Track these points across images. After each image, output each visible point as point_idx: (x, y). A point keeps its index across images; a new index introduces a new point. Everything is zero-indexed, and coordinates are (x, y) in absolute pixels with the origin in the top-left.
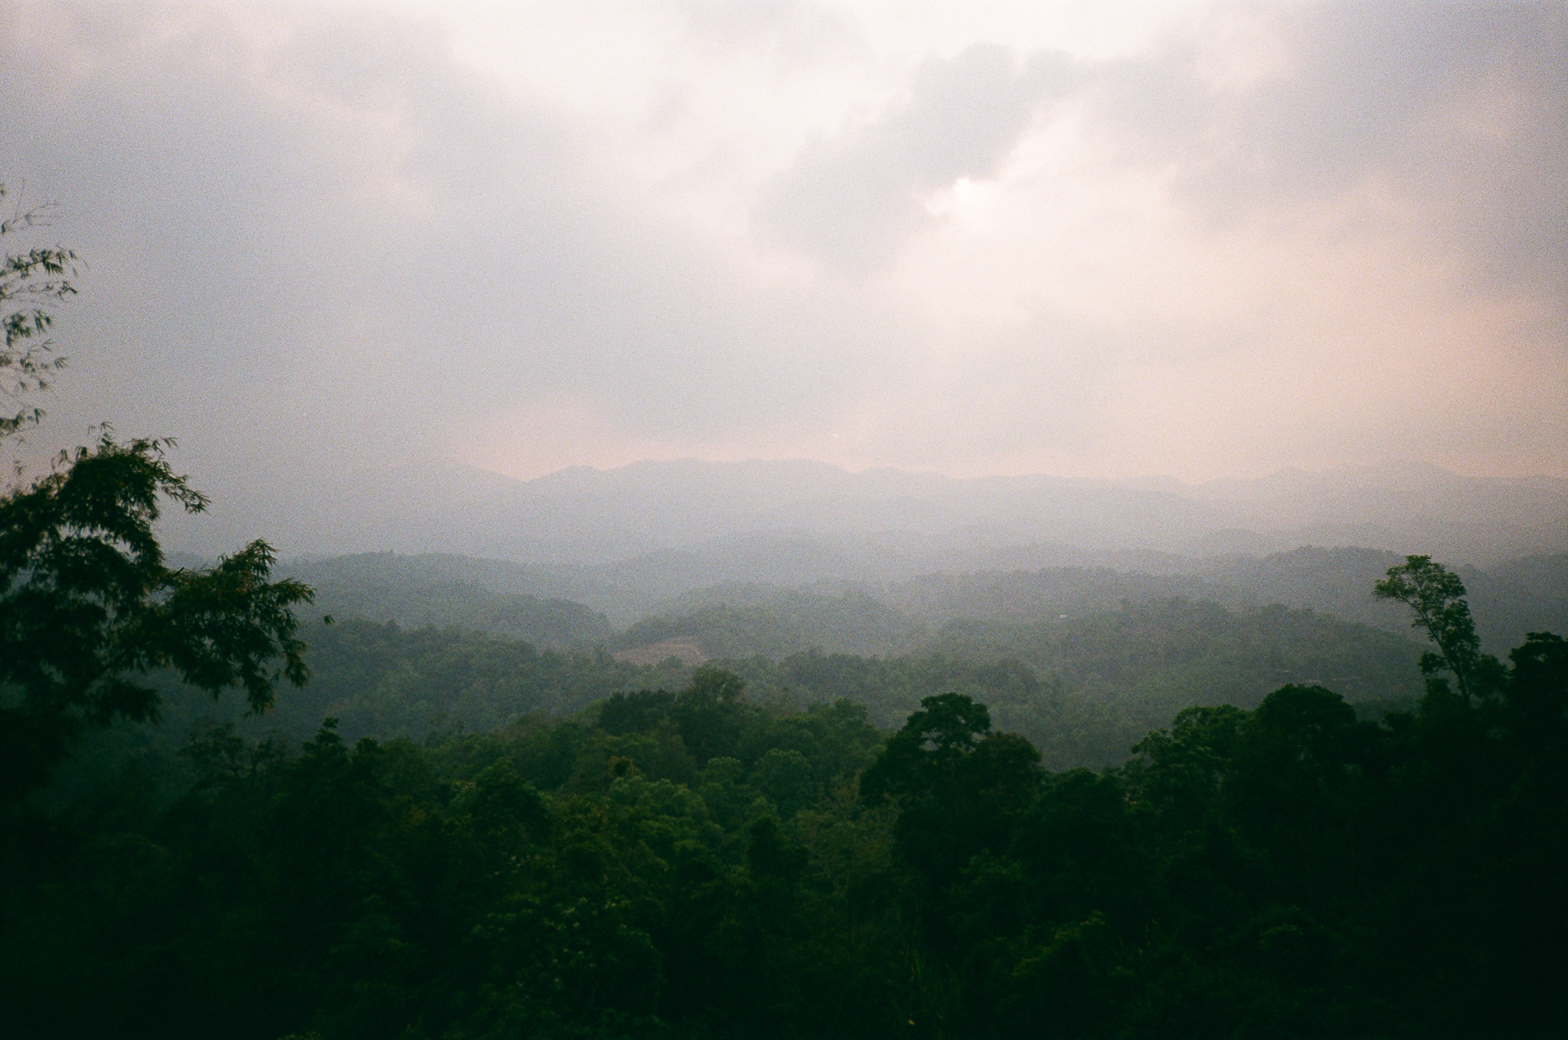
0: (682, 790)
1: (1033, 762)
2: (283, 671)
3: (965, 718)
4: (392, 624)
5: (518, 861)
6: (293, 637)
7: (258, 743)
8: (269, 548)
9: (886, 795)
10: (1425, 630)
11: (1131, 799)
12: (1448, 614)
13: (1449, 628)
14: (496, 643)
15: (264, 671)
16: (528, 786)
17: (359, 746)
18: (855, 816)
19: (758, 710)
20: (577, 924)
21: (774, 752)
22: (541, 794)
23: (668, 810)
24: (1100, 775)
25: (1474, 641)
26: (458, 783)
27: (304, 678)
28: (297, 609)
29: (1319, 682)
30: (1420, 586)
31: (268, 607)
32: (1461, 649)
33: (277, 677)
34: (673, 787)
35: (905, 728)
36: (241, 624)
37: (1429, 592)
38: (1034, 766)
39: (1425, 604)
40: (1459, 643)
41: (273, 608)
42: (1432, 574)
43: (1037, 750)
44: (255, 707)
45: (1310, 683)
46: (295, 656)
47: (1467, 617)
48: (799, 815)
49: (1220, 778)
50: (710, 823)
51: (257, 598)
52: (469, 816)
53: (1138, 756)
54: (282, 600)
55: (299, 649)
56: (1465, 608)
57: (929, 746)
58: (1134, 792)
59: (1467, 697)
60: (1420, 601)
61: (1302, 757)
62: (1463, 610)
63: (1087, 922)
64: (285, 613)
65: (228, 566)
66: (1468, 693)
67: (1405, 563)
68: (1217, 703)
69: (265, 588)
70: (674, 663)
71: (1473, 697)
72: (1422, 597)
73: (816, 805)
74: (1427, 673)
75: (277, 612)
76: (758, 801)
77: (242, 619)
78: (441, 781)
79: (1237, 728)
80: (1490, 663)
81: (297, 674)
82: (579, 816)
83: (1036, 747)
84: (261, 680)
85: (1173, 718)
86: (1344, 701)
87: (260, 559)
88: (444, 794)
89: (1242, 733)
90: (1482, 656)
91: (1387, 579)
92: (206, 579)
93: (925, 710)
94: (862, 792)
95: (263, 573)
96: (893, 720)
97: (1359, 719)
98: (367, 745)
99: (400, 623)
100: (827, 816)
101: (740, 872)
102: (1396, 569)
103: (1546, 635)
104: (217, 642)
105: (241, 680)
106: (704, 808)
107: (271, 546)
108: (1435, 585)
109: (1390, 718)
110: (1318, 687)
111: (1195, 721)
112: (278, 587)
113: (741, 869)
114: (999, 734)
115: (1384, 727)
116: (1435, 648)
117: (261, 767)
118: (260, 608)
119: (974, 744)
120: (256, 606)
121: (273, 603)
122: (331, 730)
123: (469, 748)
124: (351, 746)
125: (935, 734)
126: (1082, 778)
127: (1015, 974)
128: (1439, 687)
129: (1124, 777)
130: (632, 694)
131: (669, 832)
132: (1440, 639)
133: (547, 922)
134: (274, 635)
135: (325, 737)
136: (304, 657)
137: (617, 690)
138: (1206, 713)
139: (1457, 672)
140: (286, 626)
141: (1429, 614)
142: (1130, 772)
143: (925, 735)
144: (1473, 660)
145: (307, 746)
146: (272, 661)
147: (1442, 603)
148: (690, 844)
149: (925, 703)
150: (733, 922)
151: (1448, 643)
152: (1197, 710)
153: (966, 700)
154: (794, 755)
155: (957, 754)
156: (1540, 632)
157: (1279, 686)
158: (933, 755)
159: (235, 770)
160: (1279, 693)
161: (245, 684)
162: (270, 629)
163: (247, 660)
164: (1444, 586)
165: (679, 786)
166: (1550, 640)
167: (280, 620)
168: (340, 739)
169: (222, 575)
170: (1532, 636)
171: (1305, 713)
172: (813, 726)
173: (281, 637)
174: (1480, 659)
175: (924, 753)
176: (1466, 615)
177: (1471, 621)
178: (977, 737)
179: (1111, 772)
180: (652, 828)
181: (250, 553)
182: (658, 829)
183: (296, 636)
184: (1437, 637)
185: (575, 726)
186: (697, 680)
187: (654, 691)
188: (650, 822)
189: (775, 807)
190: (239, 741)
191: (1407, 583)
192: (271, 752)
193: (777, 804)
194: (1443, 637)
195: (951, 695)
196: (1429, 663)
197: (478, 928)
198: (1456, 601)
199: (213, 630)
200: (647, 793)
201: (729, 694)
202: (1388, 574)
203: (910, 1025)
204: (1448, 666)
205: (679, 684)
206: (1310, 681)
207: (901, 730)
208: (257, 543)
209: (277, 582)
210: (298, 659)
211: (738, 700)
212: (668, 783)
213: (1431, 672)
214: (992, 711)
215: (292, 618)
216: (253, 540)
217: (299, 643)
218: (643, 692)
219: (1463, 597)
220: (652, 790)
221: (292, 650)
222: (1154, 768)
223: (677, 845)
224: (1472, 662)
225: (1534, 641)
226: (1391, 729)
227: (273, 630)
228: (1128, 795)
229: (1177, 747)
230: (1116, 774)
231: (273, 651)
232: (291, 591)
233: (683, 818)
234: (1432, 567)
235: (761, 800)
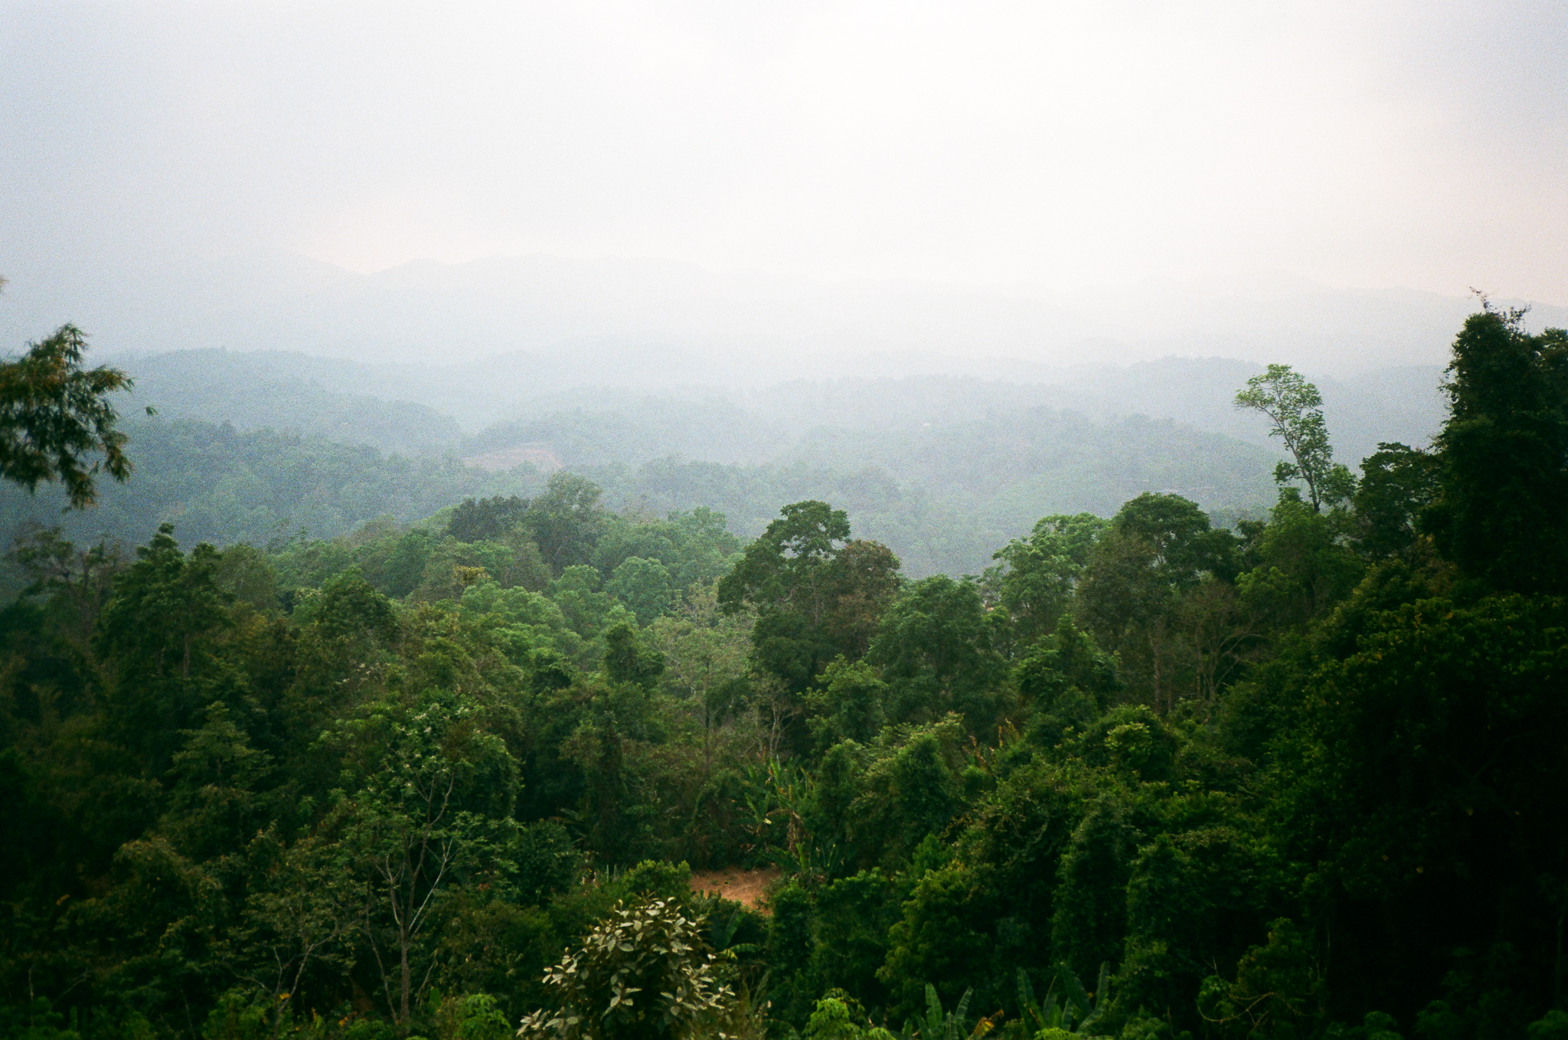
0: (536, 597)
1: (892, 570)
2: (102, 463)
3: (826, 525)
4: (226, 425)
5: (367, 668)
6: (113, 429)
7: (89, 548)
8: (81, 333)
9: (745, 603)
10: (1282, 439)
11: (988, 606)
12: (1305, 424)
13: (1304, 437)
14: (337, 446)
15: (83, 465)
16: (378, 594)
17: (196, 553)
18: (713, 623)
19: (615, 518)
20: (428, 730)
21: (633, 560)
22: (391, 601)
23: (522, 618)
24: (958, 583)
25: (1327, 450)
26: (303, 590)
27: (125, 472)
28: (113, 398)
29: (1174, 491)
30: (1279, 395)
31: (83, 396)
32: (1315, 458)
33: (96, 470)
34: (527, 594)
35: (764, 536)
36: (56, 414)
37: (1288, 402)
38: (893, 574)
39: (1283, 414)
40: (1313, 453)
41: (88, 398)
42: (1291, 384)
43: (896, 558)
44: (75, 502)
45: (1166, 492)
46: (115, 449)
47: (1322, 427)
48: (657, 622)
49: (1075, 584)
50: (566, 630)
51: (71, 386)
52: (316, 623)
53: (996, 563)
54: (97, 389)
55: (120, 442)
56: (1320, 418)
57: (788, 554)
58: (991, 598)
59: (1316, 505)
60: (1278, 410)
61: (1155, 564)
62: (1318, 421)
63: (942, 723)
64: (102, 403)
65: (37, 353)
66: (1318, 500)
67: (1266, 372)
68: (1073, 511)
69: (78, 376)
70: (527, 470)
71: (1323, 505)
72: (1281, 406)
73: (673, 613)
74: (1281, 482)
75: (94, 402)
76: (616, 608)
77: (56, 409)
78: (285, 587)
79: (1094, 536)
80: (1341, 472)
81: (118, 468)
82: (431, 623)
83: (896, 555)
84: (81, 475)
85: (1033, 525)
86: (1199, 509)
87: (71, 344)
88: (288, 601)
89: (1098, 541)
90: (1334, 465)
91: (1247, 388)
92: (12, 366)
93: (785, 518)
94: (721, 600)
95: (75, 360)
96: (752, 528)
97: (1213, 527)
98: (204, 551)
99: (235, 424)
100: (684, 623)
101: (596, 679)
102: (1256, 379)
103: (1397, 446)
104: (30, 434)
105: (59, 475)
106: (560, 616)
107: (83, 331)
108: (1293, 395)
109: (1244, 527)
110: (1174, 496)
111: (1053, 529)
112: (93, 374)
113: (598, 676)
114: (859, 542)
115: (1237, 534)
116: (1291, 458)
117: (92, 573)
118: (74, 397)
119: (834, 552)
120: (70, 395)
121: (88, 392)
122: (167, 535)
123: (313, 554)
124: (187, 553)
125: (795, 543)
126: (941, 585)
127: (870, 774)
128: (1292, 495)
129: (982, 584)
130: (483, 502)
131: (524, 639)
132: (1295, 448)
133: (399, 728)
134: (92, 426)
135: (161, 542)
136: (125, 450)
137: (467, 496)
138: (1064, 521)
139: (1309, 480)
140: (104, 418)
141: (1286, 423)
142: (988, 579)
143: (785, 543)
144: (1324, 469)
145: (142, 552)
146: (90, 453)
147: (1299, 413)
148: (546, 652)
149: (784, 512)
150: (590, 727)
151: (1303, 452)
152: (1055, 519)
153: (826, 508)
154: (653, 563)
155: (816, 562)
156: (1391, 443)
157: (1137, 495)
158: (792, 562)
159: (66, 575)
160: (1135, 502)
161: (63, 479)
162: (87, 420)
163: (63, 453)
164: (1302, 396)
165: (534, 594)
166: (1400, 450)
167: (97, 410)
168: (175, 544)
169: (31, 362)
170: (1382, 446)
171: (1161, 520)
172: (671, 534)
173: (100, 429)
174: (1332, 468)
175: (783, 560)
176: (1321, 424)
177: (1326, 431)
178: (837, 544)
179: (971, 578)
180: (506, 636)
181: (60, 339)
182: (514, 636)
183: (115, 428)
184: (1292, 447)
185: (425, 534)
186: (552, 486)
187: (507, 497)
188: (503, 629)
189: (633, 614)
190: (69, 546)
191: (1266, 392)
192: (104, 558)
193: (634, 611)
194: (1298, 447)
195: (812, 503)
196: (1283, 472)
197: (325, 734)
198: (1313, 411)
199: (26, 420)
200: (500, 601)
201: (584, 501)
202: (1249, 383)
203: (768, 825)
204: (1301, 475)
205: (533, 491)
206: (1167, 490)
207: (759, 538)
208: (67, 328)
209: (91, 369)
210: (119, 451)
211: (593, 507)
212: (521, 591)
213: (1285, 481)
214: (852, 520)
215: (110, 409)
216: (61, 324)
217: (119, 435)
218: (495, 498)
219: (1319, 407)
220: (505, 598)
221: (112, 443)
222: (1012, 576)
223: (533, 653)
224: (1323, 472)
225: (1384, 451)
226: (1243, 536)
227: (90, 421)
228: (986, 602)
229: (1035, 556)
230: (974, 582)
231: (91, 443)
232: (106, 379)
233: (537, 626)
234: (1292, 377)
235: (620, 608)
